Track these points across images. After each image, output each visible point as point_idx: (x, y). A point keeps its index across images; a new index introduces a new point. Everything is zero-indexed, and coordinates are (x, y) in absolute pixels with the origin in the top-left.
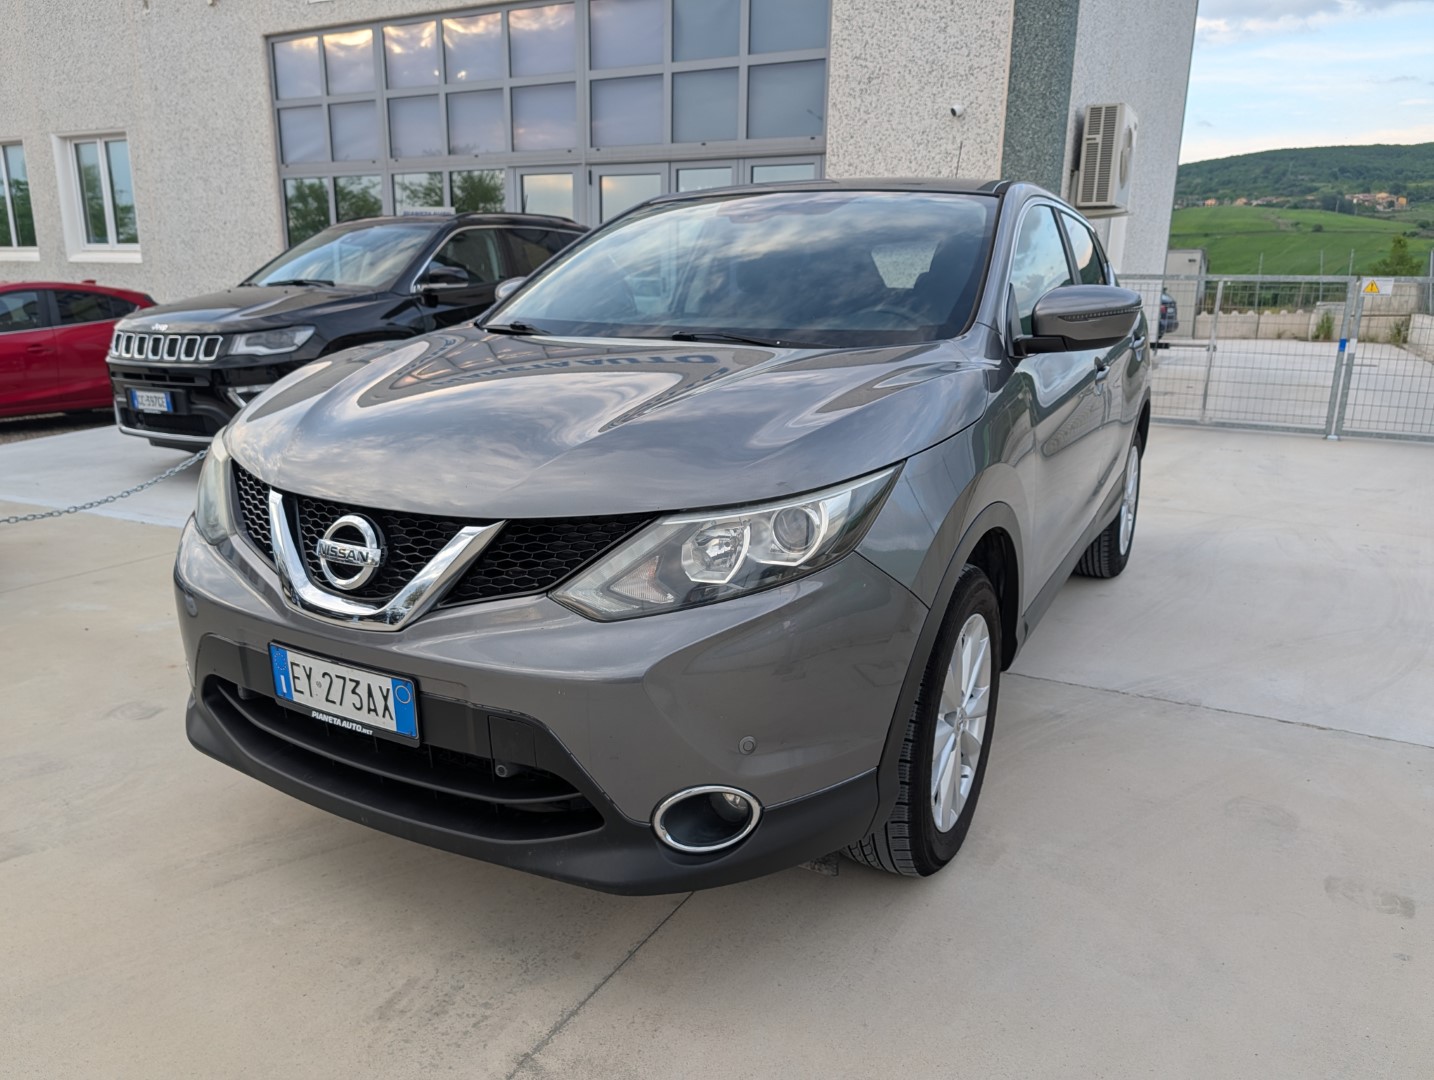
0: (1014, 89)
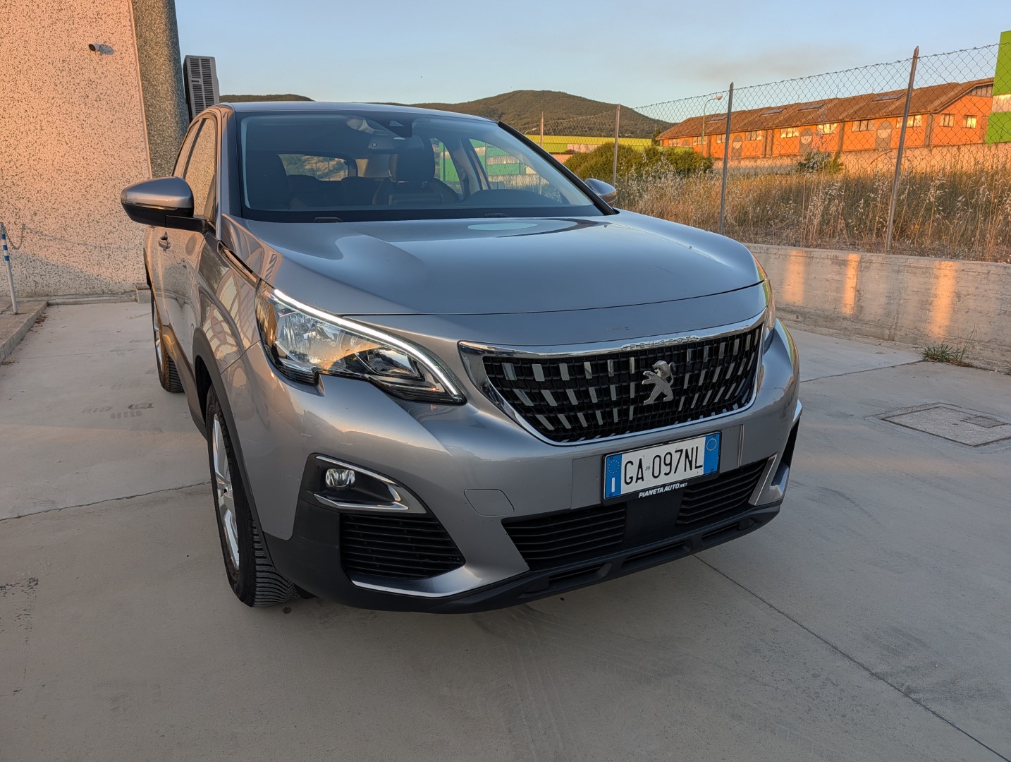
0: (141, 36)
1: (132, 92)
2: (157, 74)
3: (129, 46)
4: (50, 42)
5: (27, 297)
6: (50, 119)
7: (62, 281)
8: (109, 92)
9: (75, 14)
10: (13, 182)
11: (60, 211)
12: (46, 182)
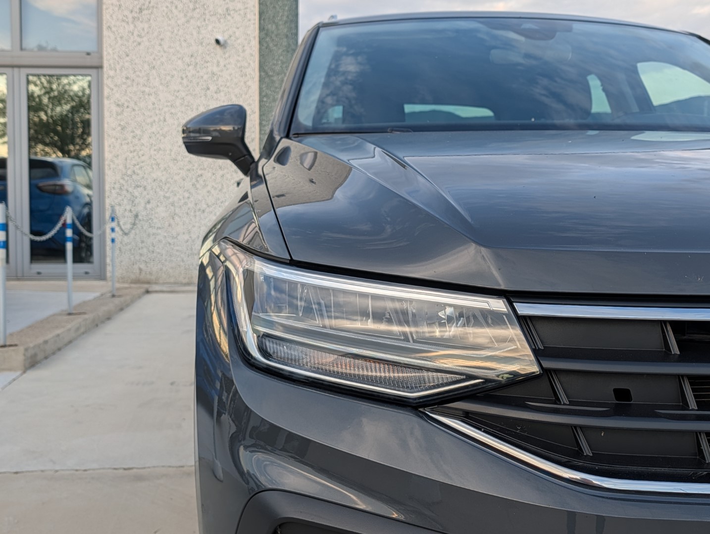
0: (264, 29)
1: (249, 83)
2: (274, 64)
3: (252, 39)
4: (182, 39)
5: (132, 283)
6: (173, 111)
7: (164, 269)
8: (228, 84)
9: (207, 12)
10: (134, 172)
11: (171, 200)
12: (162, 172)
